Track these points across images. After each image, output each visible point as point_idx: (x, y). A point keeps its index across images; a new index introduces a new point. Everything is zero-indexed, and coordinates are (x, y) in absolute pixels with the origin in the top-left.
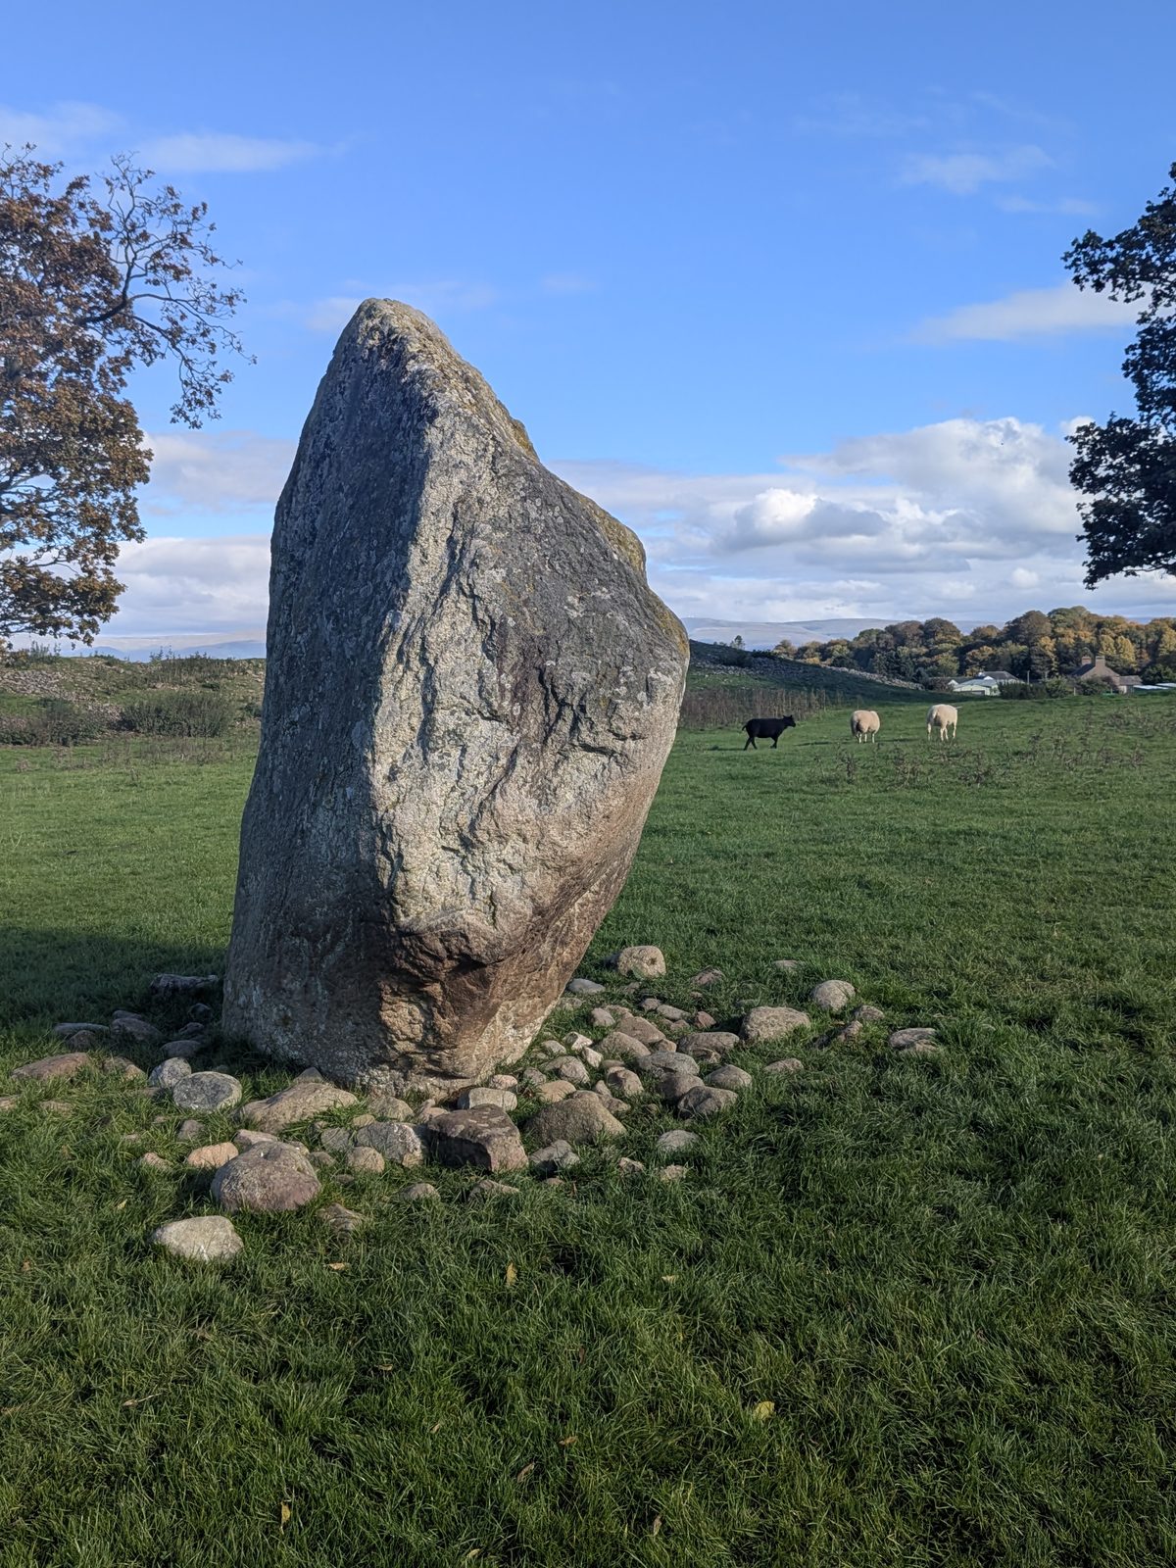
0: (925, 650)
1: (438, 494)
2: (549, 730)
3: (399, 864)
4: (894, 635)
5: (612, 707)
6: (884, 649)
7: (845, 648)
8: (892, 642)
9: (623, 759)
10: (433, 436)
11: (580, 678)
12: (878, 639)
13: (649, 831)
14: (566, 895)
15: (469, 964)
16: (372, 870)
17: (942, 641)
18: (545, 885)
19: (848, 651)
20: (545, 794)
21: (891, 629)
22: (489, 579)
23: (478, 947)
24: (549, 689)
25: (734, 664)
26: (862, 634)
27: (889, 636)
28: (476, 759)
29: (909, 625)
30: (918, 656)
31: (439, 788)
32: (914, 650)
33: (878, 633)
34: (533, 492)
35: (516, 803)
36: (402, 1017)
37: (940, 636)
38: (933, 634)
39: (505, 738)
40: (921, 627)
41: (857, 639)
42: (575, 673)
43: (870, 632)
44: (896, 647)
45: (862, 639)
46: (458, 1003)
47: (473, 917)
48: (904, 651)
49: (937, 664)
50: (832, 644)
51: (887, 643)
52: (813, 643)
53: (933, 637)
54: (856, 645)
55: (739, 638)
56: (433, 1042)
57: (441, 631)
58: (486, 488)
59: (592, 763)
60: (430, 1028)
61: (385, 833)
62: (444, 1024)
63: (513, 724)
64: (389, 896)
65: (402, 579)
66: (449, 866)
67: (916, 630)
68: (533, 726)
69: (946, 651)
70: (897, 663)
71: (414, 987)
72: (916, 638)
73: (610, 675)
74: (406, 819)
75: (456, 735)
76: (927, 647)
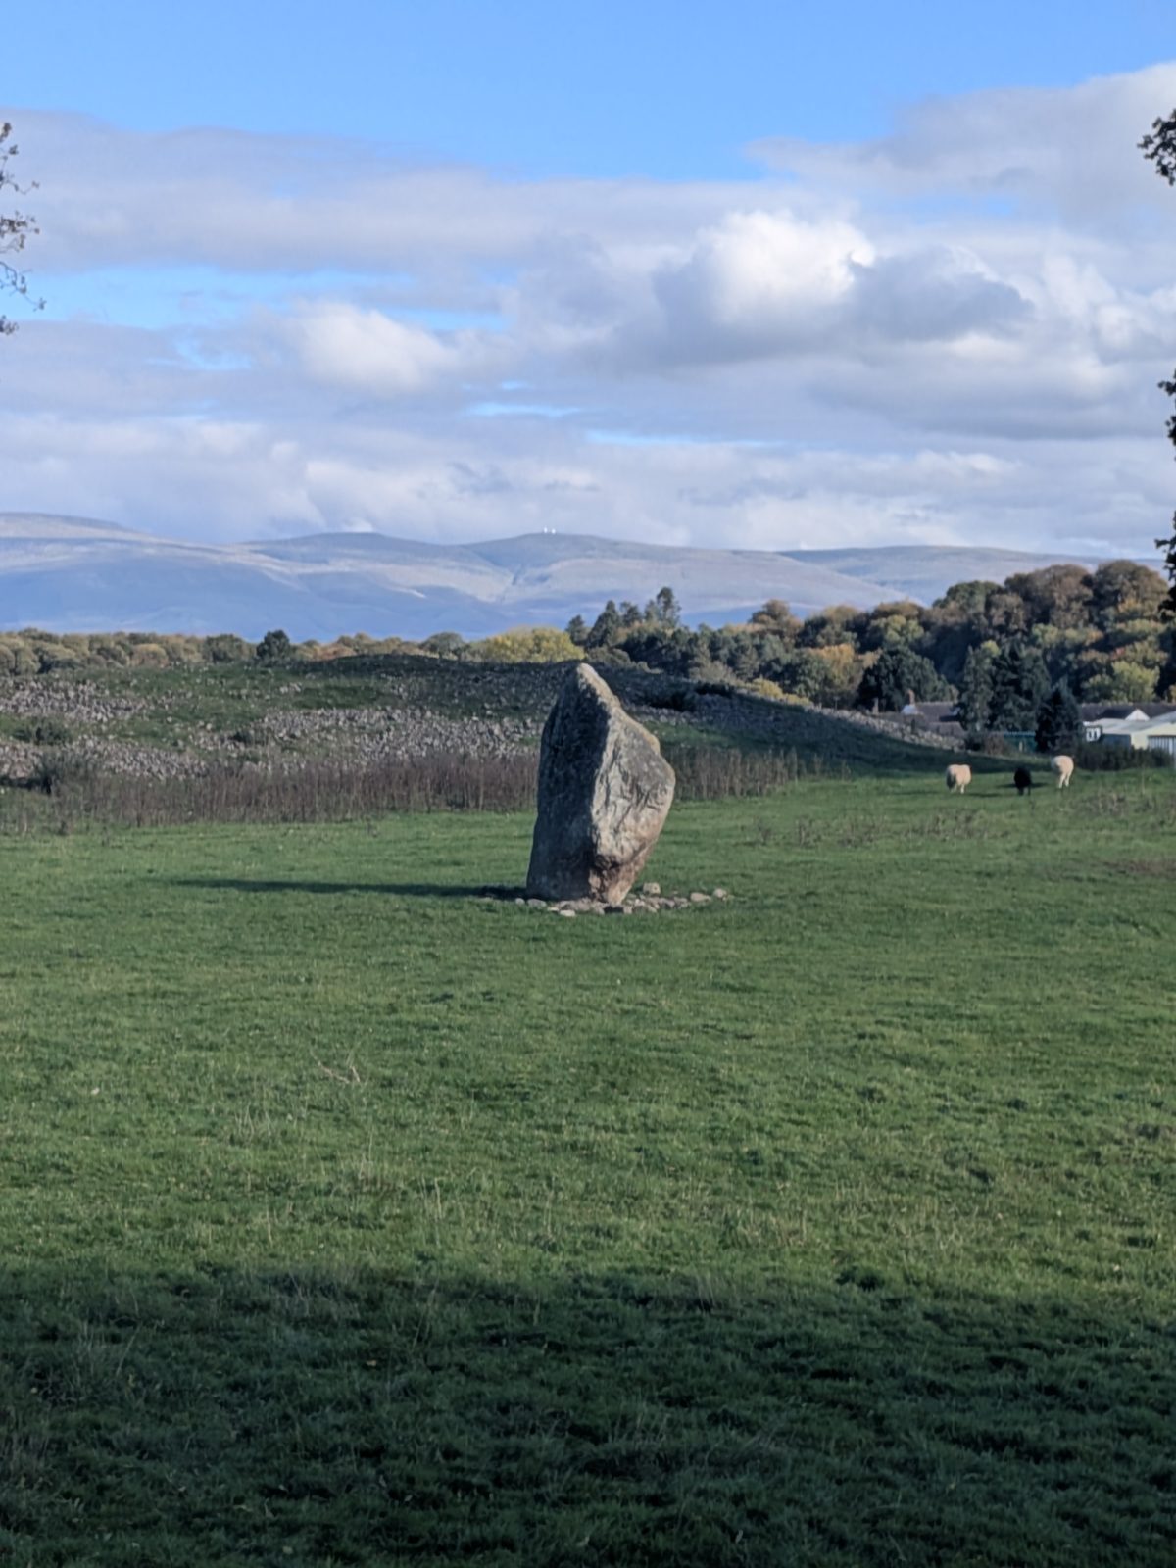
0: (1094, 634)
1: (611, 738)
2: (638, 801)
3: (599, 836)
4: (1027, 597)
5: (655, 796)
6: (1001, 629)
7: (914, 624)
8: (1021, 614)
9: (658, 810)
10: (610, 722)
11: (647, 787)
12: (988, 604)
13: (663, 832)
14: (642, 847)
15: (616, 865)
16: (591, 838)
17: (1133, 615)
18: (636, 844)
19: (920, 632)
20: (637, 819)
21: (1019, 585)
22: (624, 760)
23: (619, 860)
24: (639, 789)
25: (667, 705)
26: (953, 592)
27: (1013, 599)
28: (619, 809)
29: (1059, 574)
30: (1079, 648)
31: (609, 817)
32: (1071, 633)
33: (992, 593)
34: (635, 736)
35: (629, 821)
36: (594, 881)
37: (1130, 603)
38: (1114, 597)
39: (627, 803)
40: (1087, 581)
41: (941, 604)
42: (646, 786)
43: (972, 588)
44: (1029, 624)
45: (952, 605)
46: (611, 877)
47: (617, 852)
48: (1049, 634)
49: (1110, 671)
50: (883, 613)
51: (1008, 615)
52: (839, 610)
53: (1115, 604)
54: (939, 617)
55: (666, 594)
56: (603, 889)
57: (611, 775)
58: (623, 736)
59: (649, 810)
60: (602, 884)
61: (595, 828)
62: (606, 883)
63: (629, 799)
64: (595, 846)
65: (600, 760)
66: (611, 837)
67: (1073, 585)
68: (634, 800)
69: (1141, 637)
70: (1014, 670)
71: (599, 873)
72: (1076, 606)
73: (655, 787)
74: (601, 825)
75: (615, 803)
76: (1101, 626)
